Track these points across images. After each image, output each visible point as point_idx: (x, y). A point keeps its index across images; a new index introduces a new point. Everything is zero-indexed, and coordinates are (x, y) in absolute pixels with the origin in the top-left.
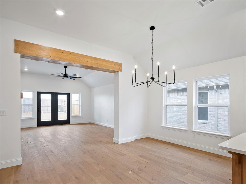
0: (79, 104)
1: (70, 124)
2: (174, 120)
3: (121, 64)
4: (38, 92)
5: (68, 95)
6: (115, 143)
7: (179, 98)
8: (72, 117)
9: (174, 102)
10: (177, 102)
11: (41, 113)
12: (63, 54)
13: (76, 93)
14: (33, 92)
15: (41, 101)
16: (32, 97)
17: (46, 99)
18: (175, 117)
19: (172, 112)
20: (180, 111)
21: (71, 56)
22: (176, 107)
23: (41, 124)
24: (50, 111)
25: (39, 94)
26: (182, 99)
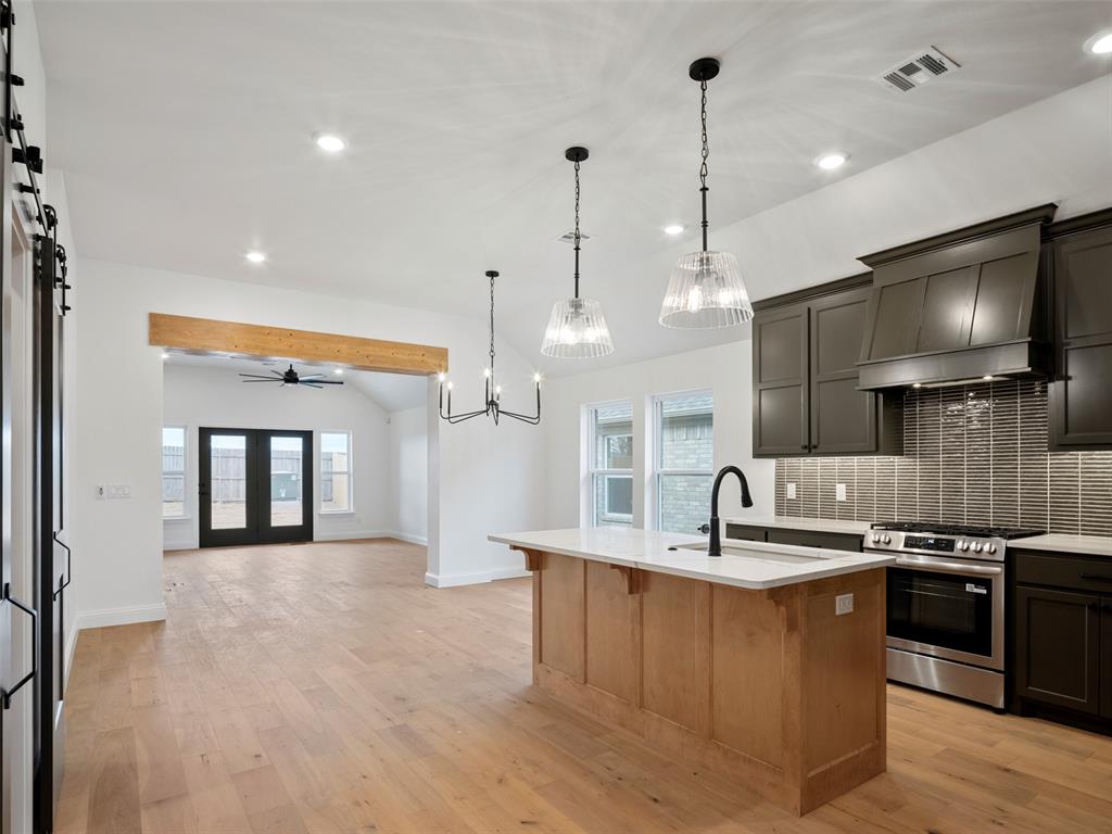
0: (346, 470)
1: (312, 540)
2: (676, 525)
3: (447, 350)
4: (202, 430)
5: (307, 437)
6: (428, 586)
7: (692, 447)
8: (319, 515)
9: (677, 461)
10: (687, 461)
11: (213, 505)
12: (270, 338)
13: (334, 429)
14: (185, 427)
15: (213, 460)
16: (181, 444)
17: (230, 450)
18: (681, 516)
19: (671, 498)
20: (695, 494)
21: (292, 340)
22: (683, 478)
23: (211, 539)
24: (243, 497)
25: (205, 434)
26: (698, 451)
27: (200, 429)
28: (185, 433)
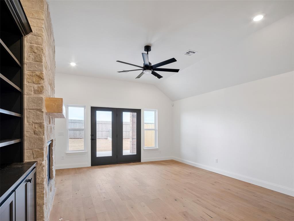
0: (154, 128)
1: (141, 162)
5: (138, 112)
8: (144, 149)
14: (85, 107)
23: (97, 162)
25: (94, 110)
27: (92, 107)
28: (84, 110)
